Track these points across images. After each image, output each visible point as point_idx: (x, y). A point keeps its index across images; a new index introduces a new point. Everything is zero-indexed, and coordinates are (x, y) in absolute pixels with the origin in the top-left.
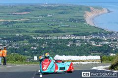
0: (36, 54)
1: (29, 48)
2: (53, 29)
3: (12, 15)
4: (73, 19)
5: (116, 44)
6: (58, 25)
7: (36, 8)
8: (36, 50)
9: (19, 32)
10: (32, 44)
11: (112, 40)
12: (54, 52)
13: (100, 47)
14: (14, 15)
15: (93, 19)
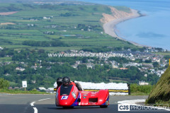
0: (23, 79)
1: (13, 68)
2: (51, 40)
4: (84, 25)
5: (150, 67)
7: (25, 5)
8: (24, 72)
10: (17, 63)
11: (144, 60)
12: (52, 76)
13: (125, 71)
15: (114, 26)
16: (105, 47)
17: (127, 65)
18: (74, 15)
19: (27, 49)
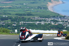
0: (16, 29)
1: (11, 24)
2: (27, 13)
3: (1, 3)
4: (40, 7)
5: (67, 24)
6: (31, 10)
8: (16, 26)
9: (5, 14)
10: (13, 22)
11: (65, 21)
13: (57, 26)
14: (2, 3)
15: (53, 7)
16: (49, 16)
17: (58, 23)
18: (36, 3)
19: (17, 17)
